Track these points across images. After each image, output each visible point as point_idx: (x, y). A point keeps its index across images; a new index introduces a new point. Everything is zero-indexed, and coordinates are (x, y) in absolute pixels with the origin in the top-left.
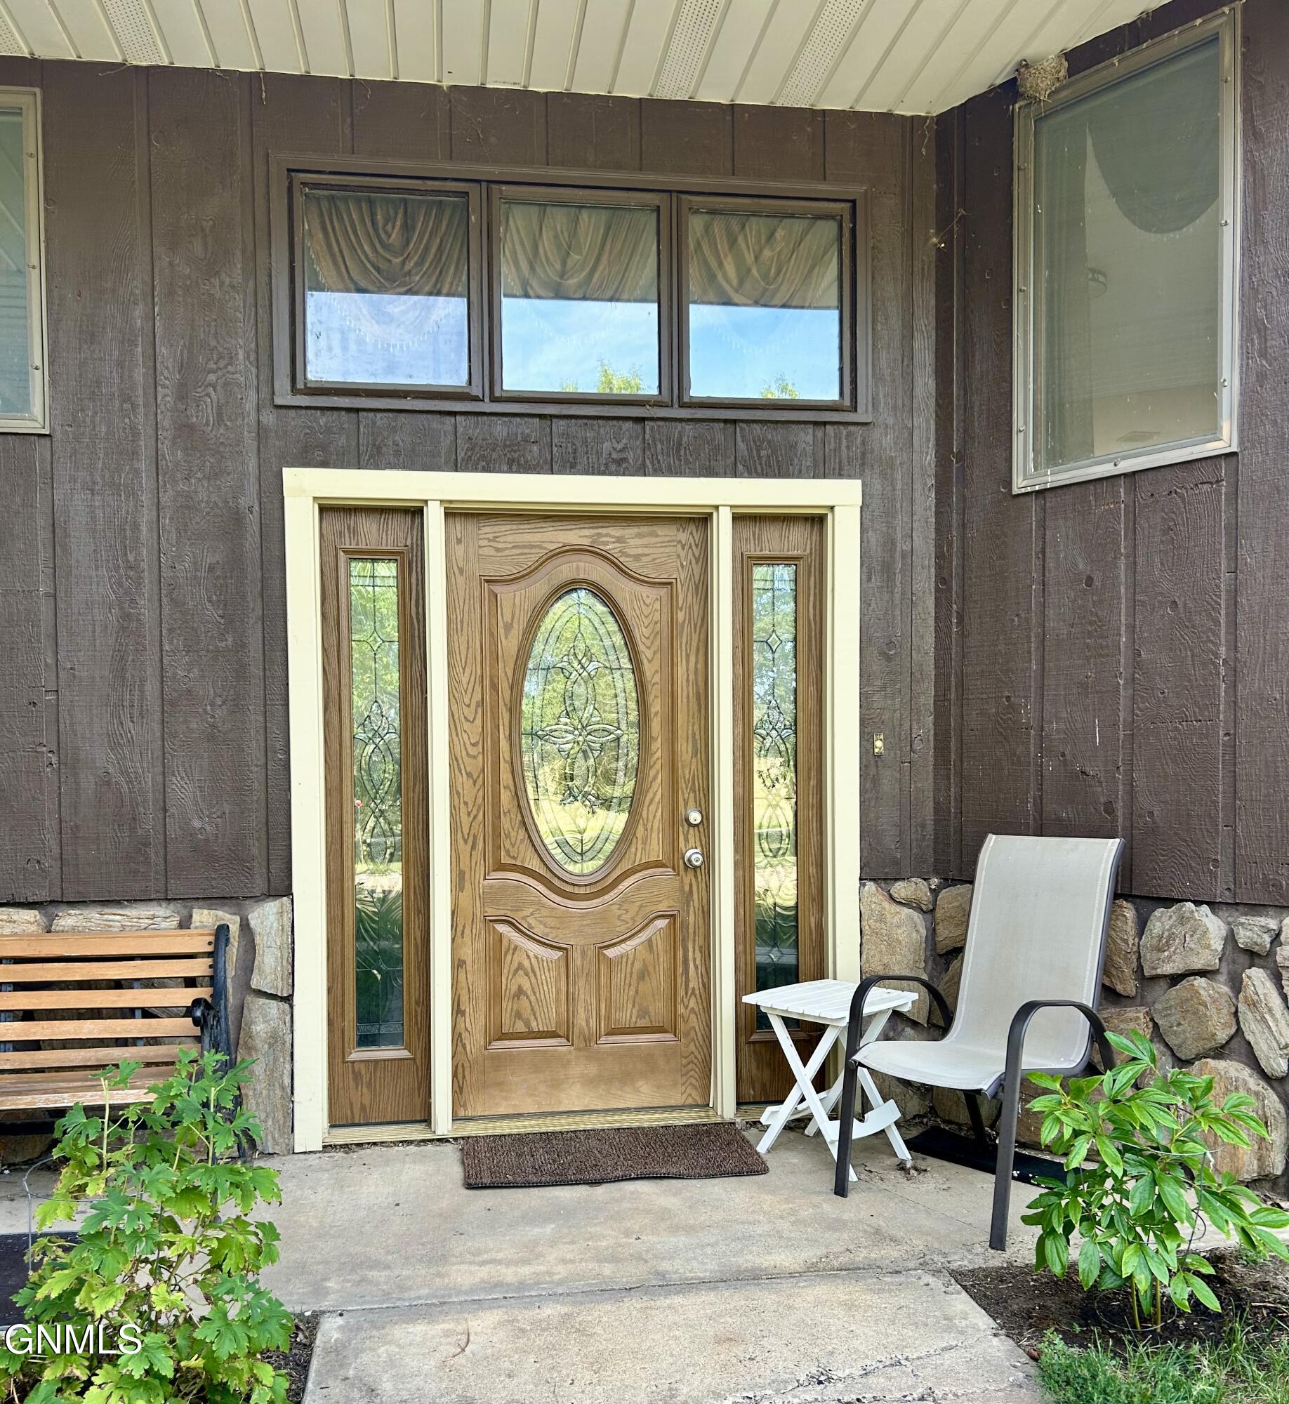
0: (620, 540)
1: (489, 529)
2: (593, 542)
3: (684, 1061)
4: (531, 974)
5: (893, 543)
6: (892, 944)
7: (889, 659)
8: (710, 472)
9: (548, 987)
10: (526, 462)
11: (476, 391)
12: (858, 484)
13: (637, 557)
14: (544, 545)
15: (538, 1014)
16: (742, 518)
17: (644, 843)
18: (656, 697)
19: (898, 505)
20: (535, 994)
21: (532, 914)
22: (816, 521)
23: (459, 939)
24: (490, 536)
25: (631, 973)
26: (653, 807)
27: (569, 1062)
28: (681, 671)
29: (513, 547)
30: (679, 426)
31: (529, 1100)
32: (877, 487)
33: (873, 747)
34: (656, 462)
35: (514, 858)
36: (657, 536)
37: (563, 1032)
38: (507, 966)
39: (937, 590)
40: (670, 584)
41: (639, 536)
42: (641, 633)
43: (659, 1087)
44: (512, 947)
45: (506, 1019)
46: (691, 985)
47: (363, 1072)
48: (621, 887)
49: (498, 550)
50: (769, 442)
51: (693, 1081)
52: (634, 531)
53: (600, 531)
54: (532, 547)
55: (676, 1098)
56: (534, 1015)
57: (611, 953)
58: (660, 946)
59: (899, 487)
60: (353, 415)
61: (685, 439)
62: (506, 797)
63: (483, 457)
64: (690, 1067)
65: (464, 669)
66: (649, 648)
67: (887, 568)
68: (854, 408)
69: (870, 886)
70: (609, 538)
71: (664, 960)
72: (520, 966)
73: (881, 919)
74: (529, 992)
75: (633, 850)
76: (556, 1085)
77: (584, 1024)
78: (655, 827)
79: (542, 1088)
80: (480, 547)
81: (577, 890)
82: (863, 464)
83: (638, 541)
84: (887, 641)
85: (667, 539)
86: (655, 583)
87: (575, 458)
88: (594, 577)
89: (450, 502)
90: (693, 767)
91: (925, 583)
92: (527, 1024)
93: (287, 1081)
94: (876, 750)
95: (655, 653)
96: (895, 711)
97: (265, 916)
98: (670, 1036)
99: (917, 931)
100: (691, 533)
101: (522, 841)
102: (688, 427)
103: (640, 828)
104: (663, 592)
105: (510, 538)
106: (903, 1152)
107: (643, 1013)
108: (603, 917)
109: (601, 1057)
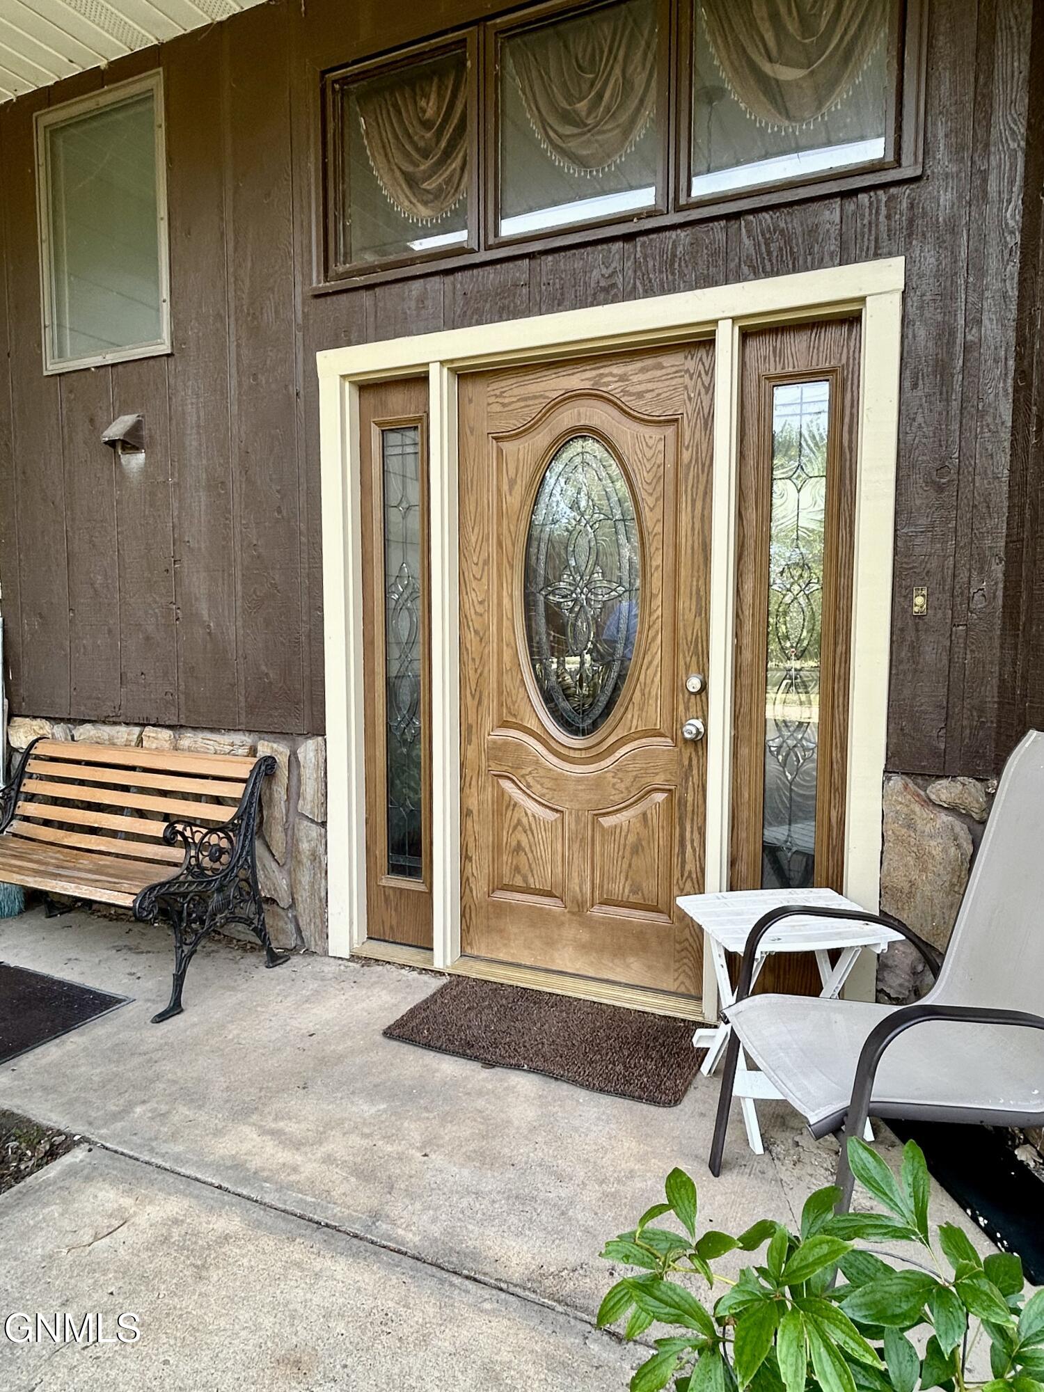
0: (623, 378)
1: (497, 386)
2: (593, 385)
3: (678, 947)
4: (529, 832)
5: (952, 333)
6: (922, 858)
7: (940, 489)
8: (708, 281)
9: (545, 845)
10: (515, 307)
11: (471, 244)
12: (897, 262)
13: (640, 395)
14: (547, 394)
15: (535, 872)
16: (750, 332)
17: (641, 709)
18: (657, 549)
19: (961, 281)
20: (532, 852)
21: (530, 773)
23: (467, 790)
24: (497, 392)
25: (625, 845)
26: (652, 669)
27: (563, 924)
28: (686, 518)
29: (518, 400)
30: (673, 234)
31: (526, 952)
32: (929, 259)
33: (912, 605)
34: (647, 282)
35: (515, 716)
36: (663, 368)
37: (560, 893)
38: (508, 821)
40: (677, 420)
41: (643, 370)
42: (643, 478)
44: (512, 803)
45: (506, 870)
46: (687, 868)
47: (392, 897)
48: (617, 755)
49: (504, 405)
51: (687, 970)
52: (639, 365)
53: (602, 371)
54: (535, 397)
55: (669, 984)
56: (532, 871)
57: (607, 822)
58: (656, 821)
61: (680, 249)
62: (508, 655)
63: (476, 310)
64: (683, 954)
65: (473, 529)
66: (651, 494)
68: (898, 162)
69: (897, 781)
70: (612, 376)
71: (661, 837)
72: (519, 822)
73: (910, 825)
74: (527, 849)
75: (630, 716)
76: (550, 943)
77: (577, 889)
78: (653, 693)
79: (538, 943)
80: (489, 404)
81: (572, 754)
82: (910, 235)
83: (641, 377)
84: (937, 464)
85: (674, 369)
86: (660, 422)
87: (562, 294)
88: (595, 422)
89: (452, 361)
90: (697, 627)
92: (525, 880)
94: (916, 609)
95: (657, 500)
97: (308, 750)
98: (664, 918)
100: (701, 359)
101: (522, 698)
102: (682, 234)
103: (638, 693)
104: (670, 431)
105: (516, 391)
107: (636, 889)
108: (597, 783)
109: (589, 924)
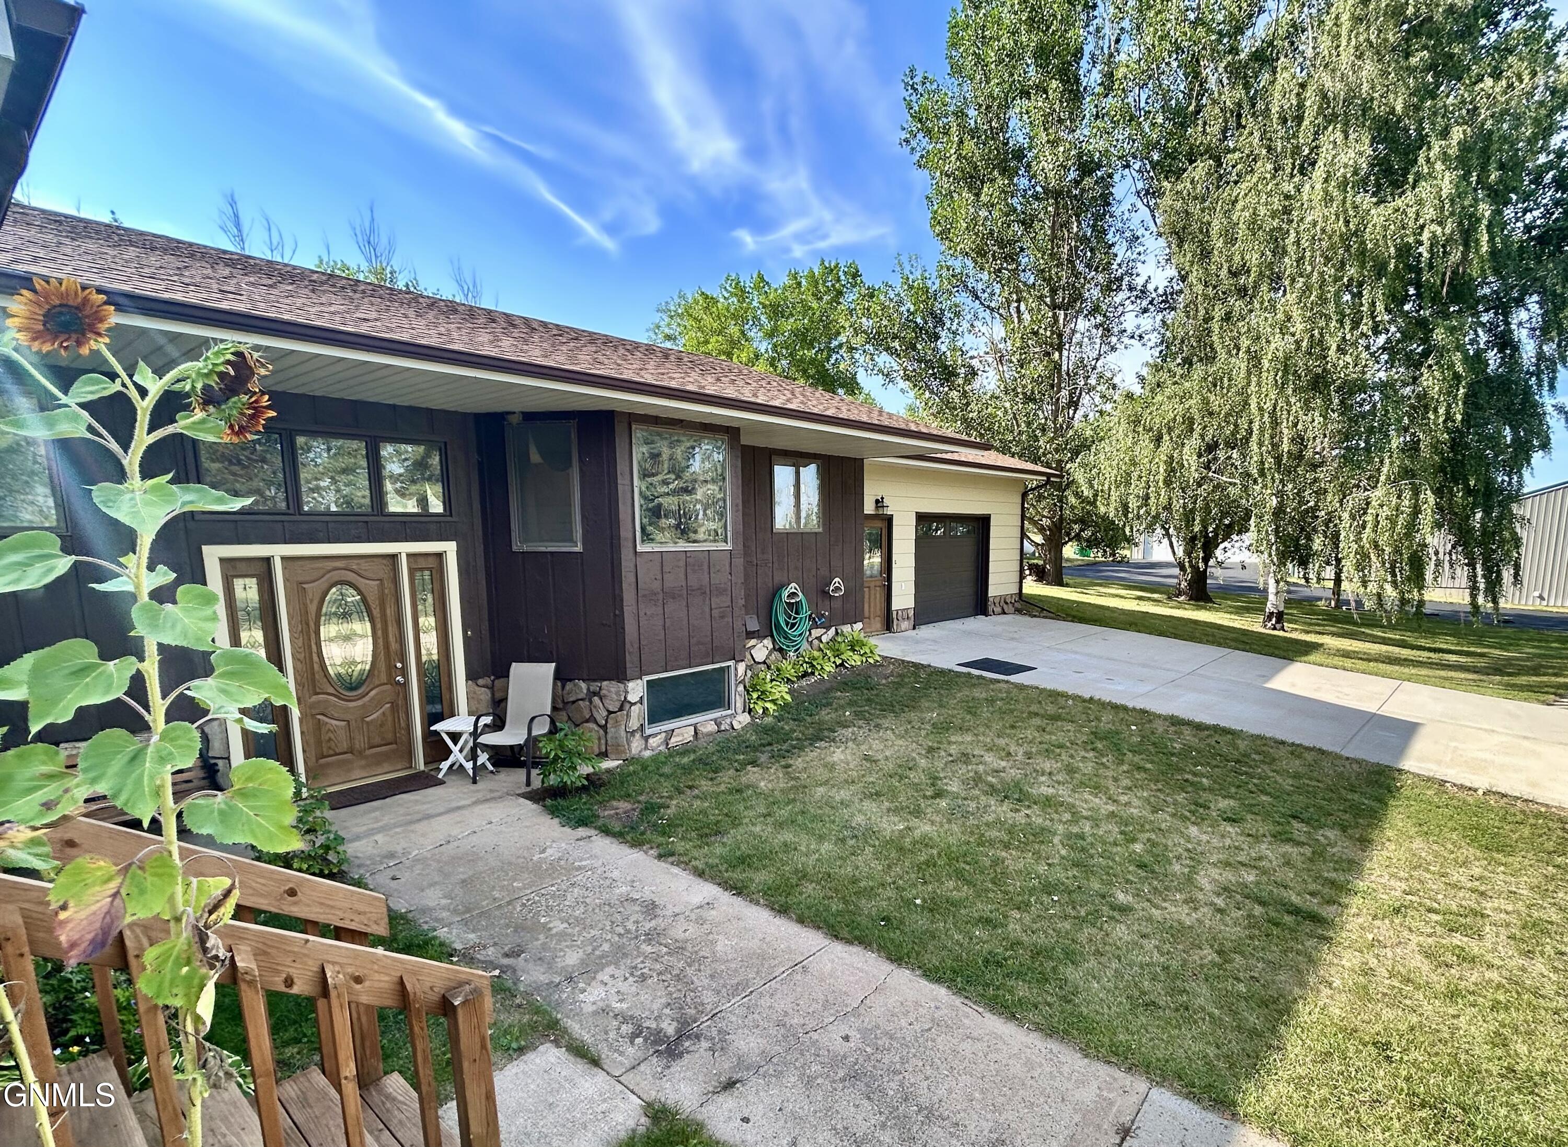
0: (358, 564)
1: (300, 565)
2: (349, 567)
3: (401, 753)
4: (334, 733)
6: (479, 701)
7: (470, 603)
8: (397, 541)
9: (342, 735)
10: (319, 538)
11: (291, 511)
12: (454, 543)
13: (368, 572)
14: (325, 568)
15: (338, 747)
16: (409, 556)
17: (379, 677)
18: (380, 622)
19: (470, 550)
20: (336, 739)
21: (332, 710)
22: (440, 556)
24: (301, 567)
25: (377, 725)
26: (381, 663)
27: (353, 762)
28: (388, 612)
29: (311, 569)
30: (382, 523)
31: (338, 778)
32: (461, 543)
33: (467, 634)
34: (374, 538)
35: (323, 689)
36: (376, 564)
37: (351, 751)
38: (323, 731)
39: (486, 579)
40: (380, 579)
41: (371, 564)
42: (371, 599)
43: (393, 764)
44: (325, 723)
45: (324, 751)
46: (402, 726)
48: (370, 694)
49: (304, 571)
50: (419, 528)
51: (407, 759)
52: (369, 563)
53: (349, 561)
54: (320, 569)
55: (399, 767)
57: (368, 719)
58: (388, 713)
59: (470, 543)
60: (234, 523)
61: (386, 528)
62: (316, 667)
63: (299, 537)
64: (404, 755)
66: (374, 604)
67: (468, 572)
68: (451, 515)
69: (470, 682)
70: (353, 564)
71: (390, 719)
72: (329, 730)
73: (475, 693)
74: (334, 739)
75: (375, 680)
76: (348, 771)
77: (358, 747)
78: (383, 670)
79: (344, 773)
80: (296, 570)
81: (352, 698)
82: (456, 536)
83: (371, 567)
84: (469, 597)
85: (380, 565)
86: (374, 579)
87: (340, 536)
88: (348, 579)
89: (284, 556)
90: (396, 646)
91: (482, 576)
92: (334, 751)
95: (376, 606)
96: (474, 621)
98: (394, 745)
99: (488, 696)
100: (390, 563)
101: (326, 682)
102: (386, 524)
103: (377, 671)
104: (378, 582)
105: (309, 566)
106: (491, 767)
107: (383, 739)
108: (364, 706)
109: (366, 757)
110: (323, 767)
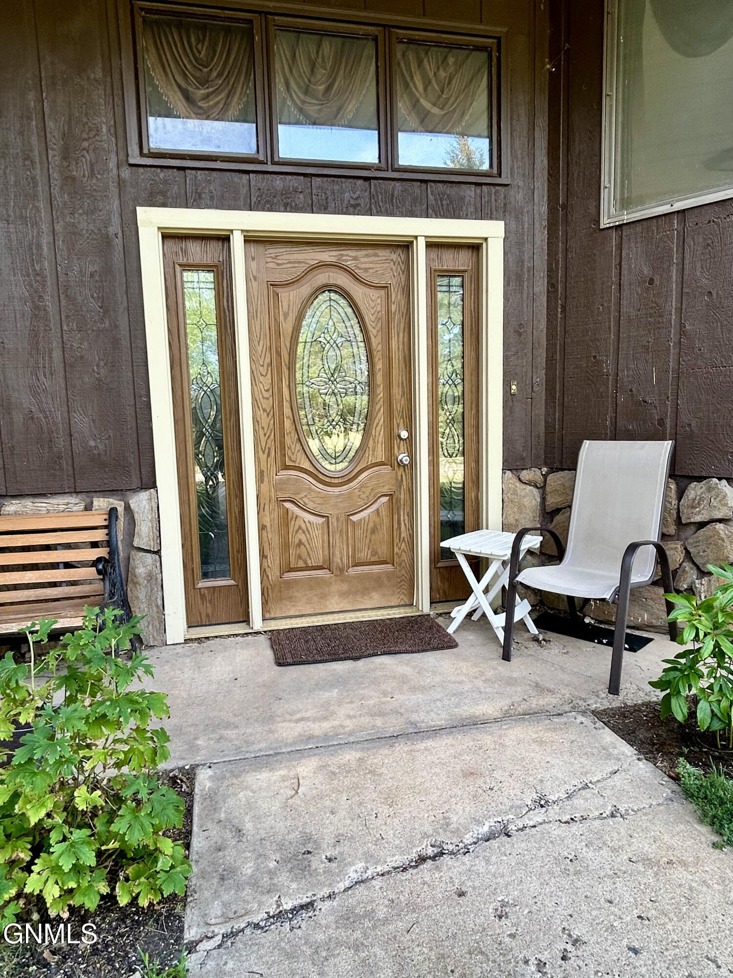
0: (355, 258)
1: (272, 251)
2: (338, 260)
3: (399, 580)
4: (307, 533)
5: (523, 262)
6: (521, 507)
7: (520, 334)
8: (412, 214)
9: (317, 539)
10: (296, 205)
11: (261, 157)
12: (502, 224)
13: (366, 270)
14: (307, 261)
15: (311, 556)
16: (433, 245)
17: (374, 451)
18: (379, 359)
19: (526, 238)
20: (309, 544)
21: (306, 496)
22: (475, 248)
23: (261, 512)
24: (273, 255)
25: (367, 530)
26: (378, 428)
27: (331, 583)
28: (394, 343)
29: (288, 263)
30: (392, 183)
31: (308, 607)
32: (513, 226)
33: (511, 389)
34: (378, 207)
35: (293, 461)
36: (378, 256)
37: (326, 566)
38: (292, 528)
39: (548, 291)
40: (387, 287)
41: (367, 256)
42: (369, 318)
43: (384, 595)
44: (295, 516)
45: (292, 559)
46: (402, 535)
47: (207, 594)
48: (360, 478)
49: (278, 264)
50: (448, 196)
51: (404, 591)
52: (364, 253)
53: (342, 252)
54: (299, 262)
55: (395, 601)
56: (309, 556)
57: (354, 518)
58: (384, 513)
59: (526, 226)
60: (182, 172)
61: (396, 192)
62: (288, 424)
63: (268, 202)
64: (402, 583)
65: (259, 342)
66: (374, 328)
67: (519, 278)
68: (500, 173)
69: (508, 473)
70: (349, 257)
71: (386, 521)
72: (300, 528)
73: (515, 493)
74: (306, 543)
75: (367, 455)
76: (323, 597)
77: (339, 561)
78: (380, 440)
79: (316, 599)
80: (267, 263)
81: (333, 481)
82: (505, 211)
83: (366, 260)
84: (519, 323)
85: (384, 258)
86: (378, 287)
87: (327, 203)
88: (339, 282)
89: (248, 231)
90: (402, 402)
91: (541, 286)
92: (305, 562)
93: (160, 602)
94: (512, 391)
95: (378, 331)
96: (523, 367)
97: (140, 501)
98: (390, 566)
99: (535, 500)
100: (399, 255)
101: (299, 451)
102: (398, 184)
103: (371, 442)
104: (383, 292)
105: (286, 257)
106: (533, 629)
107: (374, 553)
108: (349, 496)
109: (349, 580)
110: (289, 584)
